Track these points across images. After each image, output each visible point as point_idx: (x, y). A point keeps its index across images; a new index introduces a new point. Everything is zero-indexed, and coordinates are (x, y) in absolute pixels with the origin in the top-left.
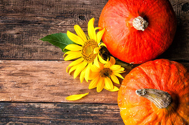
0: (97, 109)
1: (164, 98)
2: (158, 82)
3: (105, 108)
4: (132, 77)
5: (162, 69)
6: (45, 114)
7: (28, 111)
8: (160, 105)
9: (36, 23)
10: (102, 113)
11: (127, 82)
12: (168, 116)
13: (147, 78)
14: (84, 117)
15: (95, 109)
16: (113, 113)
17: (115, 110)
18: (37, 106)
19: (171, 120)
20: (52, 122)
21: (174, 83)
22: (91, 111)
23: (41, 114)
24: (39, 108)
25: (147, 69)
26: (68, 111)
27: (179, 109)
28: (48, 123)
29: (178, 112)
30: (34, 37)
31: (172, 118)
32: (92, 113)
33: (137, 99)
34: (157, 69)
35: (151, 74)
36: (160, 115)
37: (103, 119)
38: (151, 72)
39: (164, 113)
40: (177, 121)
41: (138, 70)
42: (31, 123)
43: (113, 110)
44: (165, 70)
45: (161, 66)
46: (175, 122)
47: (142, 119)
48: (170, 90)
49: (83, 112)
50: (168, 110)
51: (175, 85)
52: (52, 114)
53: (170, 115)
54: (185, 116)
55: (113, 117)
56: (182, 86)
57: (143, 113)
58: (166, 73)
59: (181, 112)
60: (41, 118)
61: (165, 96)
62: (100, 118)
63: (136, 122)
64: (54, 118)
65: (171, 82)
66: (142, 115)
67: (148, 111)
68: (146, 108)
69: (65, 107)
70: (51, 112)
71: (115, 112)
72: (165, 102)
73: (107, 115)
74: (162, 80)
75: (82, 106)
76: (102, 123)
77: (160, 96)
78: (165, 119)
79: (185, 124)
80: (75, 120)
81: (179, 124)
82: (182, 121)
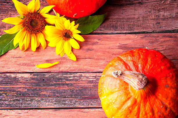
0: (72, 77)
1: (140, 78)
2: (135, 67)
3: (80, 76)
4: (111, 66)
5: (139, 55)
6: (21, 83)
7: (4, 81)
8: (137, 85)
9: (5, 3)
10: (77, 80)
11: (106, 71)
12: (147, 99)
13: (125, 64)
14: (59, 84)
15: (70, 77)
16: (88, 79)
17: (89, 78)
18: (13, 75)
19: (150, 103)
20: (27, 90)
21: (151, 67)
22: (66, 79)
23: (17, 83)
24: (15, 78)
25: (125, 56)
26: (44, 80)
27: (156, 92)
28: (24, 91)
29: (157, 95)
30: (2, 14)
31: (151, 101)
32: (67, 80)
33: (115, 86)
34: (134, 56)
35: (129, 61)
36: (138, 99)
37: (78, 86)
38: (129, 59)
39: (141, 95)
40: (156, 104)
41: (116, 59)
42: (7, 91)
43: (87, 77)
44: (142, 56)
45: (138, 53)
46: (153, 105)
47: (122, 105)
48: (147, 74)
49: (59, 80)
50: (145, 92)
51: (152, 69)
52: (28, 83)
53: (149, 98)
54: (163, 99)
55: (87, 83)
56: (159, 70)
57: (123, 98)
58: (143, 58)
59: (159, 94)
60: (17, 86)
61: (141, 77)
62: (75, 85)
63: (116, 109)
64: (30, 86)
65: (148, 66)
66: (121, 100)
67: (127, 96)
68: (125, 93)
69: (41, 76)
70: (27, 81)
71: (89, 79)
72: (141, 82)
73: (81, 82)
74: (139, 65)
75: (58, 75)
76: (77, 89)
77: (136, 76)
78: (143, 103)
79: (164, 108)
80: (51, 87)
81: (158, 107)
82: (161, 104)
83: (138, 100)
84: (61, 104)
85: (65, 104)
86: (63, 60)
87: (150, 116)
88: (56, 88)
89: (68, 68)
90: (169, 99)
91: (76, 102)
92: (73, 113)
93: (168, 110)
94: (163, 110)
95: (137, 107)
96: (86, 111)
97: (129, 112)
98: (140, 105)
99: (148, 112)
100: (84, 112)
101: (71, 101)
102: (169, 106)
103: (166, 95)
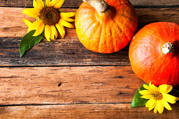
12: (107, 22)
14: (14, 48)
19: (109, 26)
26: (1, 44)
27: (115, 18)
29: (115, 20)
31: (110, 24)
39: (103, 18)
46: (112, 28)
49: (14, 44)
50: (106, 15)
51: (114, 2)
53: (109, 21)
54: (119, 23)
55: (38, 47)
56: (119, 3)
59: (117, 20)
61: (103, 2)
67: (93, 20)
72: (103, 6)
77: (99, 1)
78: (104, 25)
79: (119, 30)
80: (7, 50)
81: (115, 29)
82: (117, 27)
83: (101, 23)
84: (15, 63)
85: (18, 63)
86: (18, 29)
87: (109, 35)
88: (12, 50)
89: (22, 35)
90: (123, 24)
91: (27, 61)
92: (25, 70)
93: (122, 33)
94: (118, 32)
95: (99, 28)
96: (35, 69)
97: (93, 31)
98: (102, 27)
99: (107, 32)
100: (34, 70)
101: (23, 61)
102: (123, 30)
103: (122, 21)
